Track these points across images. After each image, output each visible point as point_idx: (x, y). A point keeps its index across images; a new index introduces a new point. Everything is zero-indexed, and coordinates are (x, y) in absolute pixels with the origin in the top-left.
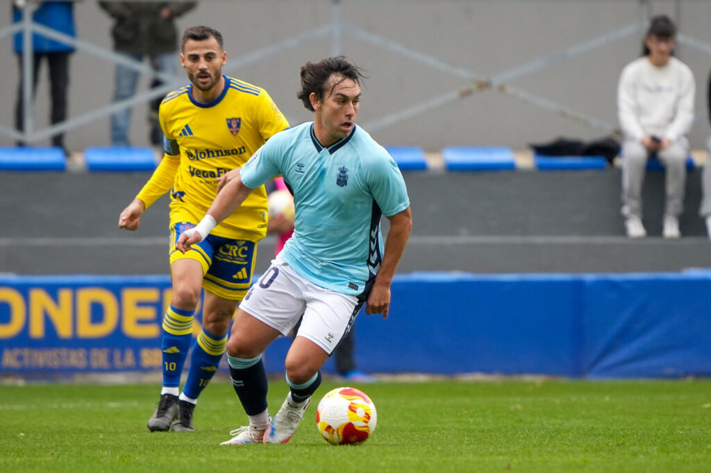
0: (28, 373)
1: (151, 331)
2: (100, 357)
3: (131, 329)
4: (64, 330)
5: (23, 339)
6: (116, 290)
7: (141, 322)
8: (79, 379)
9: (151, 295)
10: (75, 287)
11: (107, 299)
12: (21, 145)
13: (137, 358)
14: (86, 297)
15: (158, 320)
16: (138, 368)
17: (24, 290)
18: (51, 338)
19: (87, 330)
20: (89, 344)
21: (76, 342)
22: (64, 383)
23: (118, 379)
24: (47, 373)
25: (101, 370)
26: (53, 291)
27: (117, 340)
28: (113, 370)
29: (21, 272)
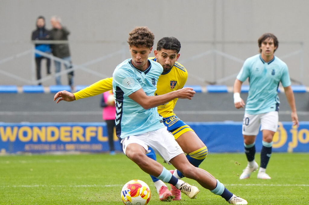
0: (33, 151)
1: (68, 139)
2: (54, 147)
3: (63, 139)
4: (43, 139)
5: (31, 142)
6: (59, 127)
7: (66, 137)
8: (47, 154)
9: (69, 129)
10: (46, 127)
11: (56, 130)
12: (40, 84)
13: (64, 147)
14: (50, 129)
15: (71, 136)
16: (65, 150)
17: (31, 127)
18: (39, 142)
19: (50, 139)
20: (50, 143)
21: (46, 143)
22: (43, 154)
23: (59, 153)
24: (38, 152)
25: (54, 151)
26: (40, 127)
27: (59, 142)
28: (57, 150)
29: (30, 121)
